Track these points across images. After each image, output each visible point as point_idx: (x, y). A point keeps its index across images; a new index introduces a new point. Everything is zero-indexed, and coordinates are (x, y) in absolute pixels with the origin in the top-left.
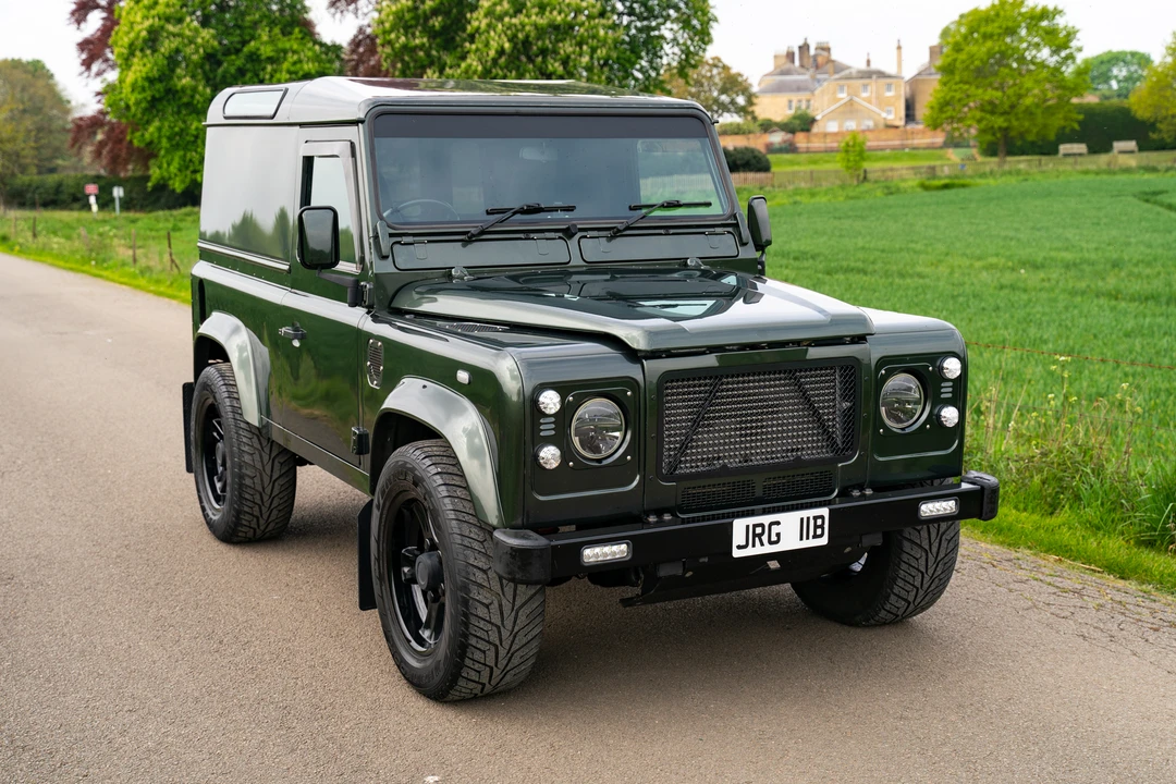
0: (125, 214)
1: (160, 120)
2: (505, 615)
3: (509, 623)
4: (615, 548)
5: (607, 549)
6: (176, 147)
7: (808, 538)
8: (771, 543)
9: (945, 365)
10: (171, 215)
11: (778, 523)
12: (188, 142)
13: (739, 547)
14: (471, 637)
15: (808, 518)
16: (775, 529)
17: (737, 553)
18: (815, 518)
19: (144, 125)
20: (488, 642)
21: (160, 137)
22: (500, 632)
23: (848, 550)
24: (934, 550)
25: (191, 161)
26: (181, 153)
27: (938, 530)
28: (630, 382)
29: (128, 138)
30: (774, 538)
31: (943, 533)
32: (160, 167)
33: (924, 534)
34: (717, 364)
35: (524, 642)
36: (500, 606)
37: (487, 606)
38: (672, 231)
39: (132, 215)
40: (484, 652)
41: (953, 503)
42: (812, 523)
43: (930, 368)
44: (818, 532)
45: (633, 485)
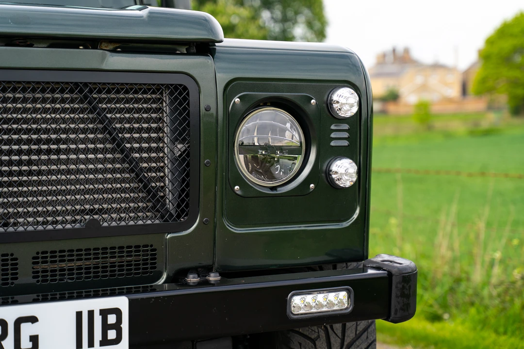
7: (92, 345)
9: (335, 97)
11: (33, 320)
15: (91, 313)
16: (27, 330)
18: (104, 313)
30: (27, 344)
41: (343, 295)
42: (98, 320)
43: (313, 101)
44: (111, 335)
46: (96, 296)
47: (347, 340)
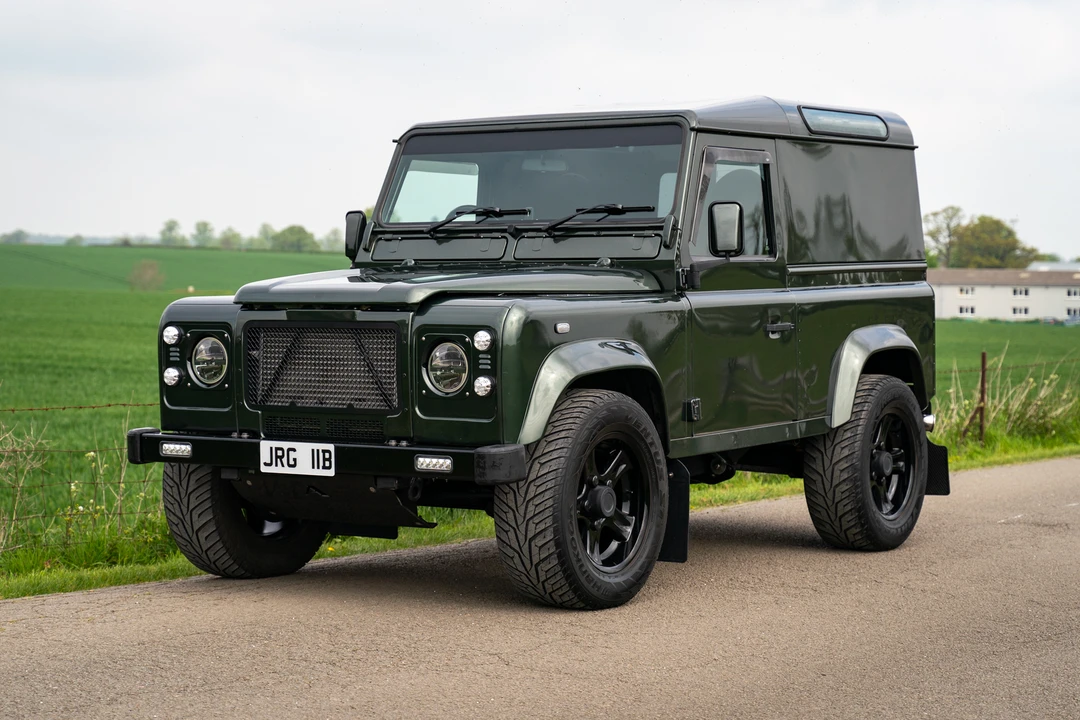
4: (183, 447)
5: (178, 447)
7: (318, 468)
8: (290, 466)
11: (294, 450)
13: (266, 464)
15: (318, 451)
17: (264, 469)
18: (324, 451)
28: (226, 326)
30: (292, 462)
38: (603, 233)
41: (448, 462)
42: (321, 455)
43: (467, 340)
44: (327, 464)
45: (226, 410)
46: (323, 442)
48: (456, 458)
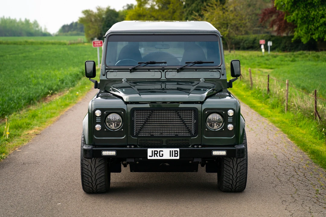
0: (272, 53)
1: (298, 10)
2: (93, 169)
3: (94, 171)
4: (112, 152)
5: (109, 152)
6: (304, 23)
7: (172, 156)
8: (160, 156)
9: (228, 112)
10: (293, 54)
11: (162, 151)
12: (310, 20)
13: (150, 156)
14: (84, 173)
15: (172, 151)
16: (161, 153)
17: (149, 158)
18: (175, 151)
19: (291, 12)
20: (88, 175)
21: (297, 19)
22: (91, 173)
23: (190, 162)
24: (235, 168)
25: (311, 29)
26: (307, 25)
27: (236, 162)
28: (123, 110)
29: (285, 19)
30: (161, 155)
31: (238, 164)
32: (298, 32)
33: (231, 163)
34: (149, 107)
35: (99, 177)
36: (91, 166)
37: (87, 166)
38: (198, 70)
39: (275, 53)
40: (88, 178)
41: (224, 152)
42: (174, 152)
43: (224, 112)
44: (176, 155)
45: (123, 138)
46: (174, 148)
47: (238, 163)
48: (228, 151)
